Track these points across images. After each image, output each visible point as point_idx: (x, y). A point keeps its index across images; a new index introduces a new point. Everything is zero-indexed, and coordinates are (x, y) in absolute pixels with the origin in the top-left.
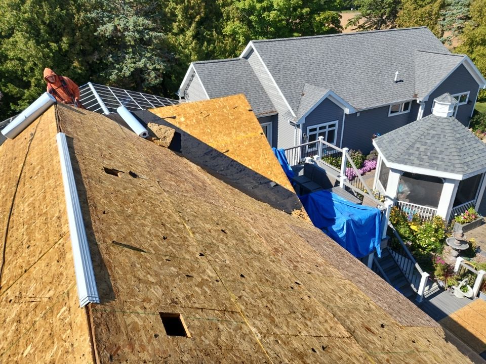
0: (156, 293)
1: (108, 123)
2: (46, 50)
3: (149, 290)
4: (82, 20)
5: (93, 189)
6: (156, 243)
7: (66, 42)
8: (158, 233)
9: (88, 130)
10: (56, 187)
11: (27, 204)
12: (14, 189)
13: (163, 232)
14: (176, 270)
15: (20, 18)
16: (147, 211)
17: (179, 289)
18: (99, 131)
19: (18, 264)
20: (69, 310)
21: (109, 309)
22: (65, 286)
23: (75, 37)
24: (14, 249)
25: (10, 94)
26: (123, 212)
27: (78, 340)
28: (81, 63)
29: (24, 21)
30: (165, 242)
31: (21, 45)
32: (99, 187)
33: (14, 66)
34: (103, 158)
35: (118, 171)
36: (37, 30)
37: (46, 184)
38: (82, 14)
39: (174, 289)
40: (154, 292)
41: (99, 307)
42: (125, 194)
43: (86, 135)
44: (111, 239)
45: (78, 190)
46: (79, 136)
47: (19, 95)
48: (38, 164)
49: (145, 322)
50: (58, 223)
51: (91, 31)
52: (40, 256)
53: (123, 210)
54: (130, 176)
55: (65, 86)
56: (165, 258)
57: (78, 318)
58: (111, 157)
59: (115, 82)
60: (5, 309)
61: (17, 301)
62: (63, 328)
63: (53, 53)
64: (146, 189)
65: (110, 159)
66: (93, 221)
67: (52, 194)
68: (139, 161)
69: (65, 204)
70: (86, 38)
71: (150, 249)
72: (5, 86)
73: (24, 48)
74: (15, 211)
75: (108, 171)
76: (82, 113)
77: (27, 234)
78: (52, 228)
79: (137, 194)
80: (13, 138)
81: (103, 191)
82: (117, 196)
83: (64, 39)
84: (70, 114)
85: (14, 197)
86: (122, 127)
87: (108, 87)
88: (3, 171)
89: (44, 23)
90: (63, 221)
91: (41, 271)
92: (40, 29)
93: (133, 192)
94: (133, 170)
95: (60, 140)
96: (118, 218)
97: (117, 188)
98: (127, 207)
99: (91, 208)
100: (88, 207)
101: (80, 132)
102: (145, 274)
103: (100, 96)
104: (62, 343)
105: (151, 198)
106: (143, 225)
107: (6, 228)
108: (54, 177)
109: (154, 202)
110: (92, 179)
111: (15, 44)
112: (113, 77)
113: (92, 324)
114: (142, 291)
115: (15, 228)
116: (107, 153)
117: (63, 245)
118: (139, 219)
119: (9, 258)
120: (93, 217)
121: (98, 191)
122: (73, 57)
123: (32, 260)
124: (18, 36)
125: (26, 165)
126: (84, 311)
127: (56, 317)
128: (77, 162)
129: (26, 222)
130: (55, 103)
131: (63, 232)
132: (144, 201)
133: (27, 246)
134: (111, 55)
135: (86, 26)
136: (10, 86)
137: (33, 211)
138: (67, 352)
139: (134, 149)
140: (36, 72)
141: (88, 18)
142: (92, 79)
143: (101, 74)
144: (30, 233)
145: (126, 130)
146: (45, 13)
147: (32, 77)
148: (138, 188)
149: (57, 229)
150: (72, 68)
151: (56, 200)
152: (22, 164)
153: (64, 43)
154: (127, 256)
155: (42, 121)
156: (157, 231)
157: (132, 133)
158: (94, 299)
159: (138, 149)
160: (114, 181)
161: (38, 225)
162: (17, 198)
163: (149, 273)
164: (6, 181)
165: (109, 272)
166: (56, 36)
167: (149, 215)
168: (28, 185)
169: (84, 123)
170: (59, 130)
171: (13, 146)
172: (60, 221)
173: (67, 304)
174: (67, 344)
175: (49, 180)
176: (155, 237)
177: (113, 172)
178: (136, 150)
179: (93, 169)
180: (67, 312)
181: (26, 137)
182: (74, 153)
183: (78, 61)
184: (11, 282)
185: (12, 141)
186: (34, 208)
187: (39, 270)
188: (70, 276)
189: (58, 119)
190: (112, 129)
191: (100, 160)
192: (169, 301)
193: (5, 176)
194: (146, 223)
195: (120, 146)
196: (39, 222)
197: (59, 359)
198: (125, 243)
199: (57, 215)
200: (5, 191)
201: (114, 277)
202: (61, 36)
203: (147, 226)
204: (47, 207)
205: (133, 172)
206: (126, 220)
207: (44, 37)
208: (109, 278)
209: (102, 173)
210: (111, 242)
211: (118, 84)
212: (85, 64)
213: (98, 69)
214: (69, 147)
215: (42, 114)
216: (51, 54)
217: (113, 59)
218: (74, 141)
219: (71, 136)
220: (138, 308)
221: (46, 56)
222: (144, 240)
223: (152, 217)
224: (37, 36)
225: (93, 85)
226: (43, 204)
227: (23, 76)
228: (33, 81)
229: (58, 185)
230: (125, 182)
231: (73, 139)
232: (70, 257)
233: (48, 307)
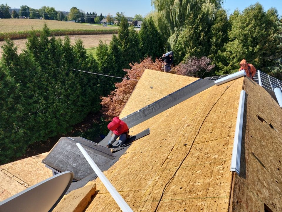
0: (265, 193)
1: (266, 94)
2: (246, 50)
3: (262, 188)
4: (274, 38)
5: (250, 123)
6: (273, 168)
7: (258, 48)
8: (275, 164)
9: (255, 94)
10: (233, 114)
11: (216, 115)
12: (211, 107)
13: (279, 166)
14: (280, 191)
15: (242, 33)
16: (273, 149)
17: (278, 201)
18: (261, 96)
19: (204, 137)
20: (223, 168)
21: (242, 181)
22: (224, 157)
23: (265, 46)
24: (204, 130)
25: (218, 67)
26: (260, 141)
27: (224, 183)
28: (260, 60)
29: (243, 35)
30: (278, 172)
31: (235, 46)
32: (253, 123)
33: (227, 55)
34: (259, 110)
35: (264, 121)
36: (247, 40)
37: (228, 111)
38: (275, 35)
39: (275, 199)
40: (265, 192)
41: (238, 176)
42: (264, 134)
43: (254, 95)
44: (251, 151)
45: (244, 120)
46: (251, 95)
47: (221, 68)
48: (227, 101)
49: (256, 201)
50: (228, 130)
51: (276, 44)
52: (215, 139)
53: (261, 141)
54: (269, 126)
55: (249, 69)
56: (275, 180)
57: (227, 175)
58: (263, 112)
59: (274, 74)
60: (194, 151)
61: (200, 151)
62: (218, 174)
63: (248, 52)
64: (276, 138)
65: (261, 112)
66: (246, 137)
67: (230, 116)
68: (276, 120)
69: (236, 123)
70: (271, 47)
71: (269, 169)
72: (218, 62)
73: (236, 47)
74: (209, 116)
75: (259, 117)
76: (255, 85)
77: (212, 127)
78: (225, 130)
79: (270, 137)
80: (218, 86)
81: (254, 126)
82: (260, 132)
83: (258, 46)
84: (250, 83)
85: (211, 110)
86: (273, 99)
87: (268, 76)
88: (209, 98)
89: (252, 37)
90: (232, 129)
91: (214, 145)
92: (248, 40)
93: (268, 135)
94: (272, 123)
95: (242, 93)
96: (257, 143)
97: (261, 128)
98: (263, 141)
99: (246, 131)
100: (246, 130)
101: (252, 93)
102: (262, 179)
103: (261, 79)
104: (215, 179)
105: (277, 144)
106: (268, 155)
107: (203, 120)
108: (233, 109)
109: (278, 147)
110: (251, 118)
111: (232, 45)
112: (275, 71)
113: (234, 182)
114: (259, 186)
115: (207, 122)
116: (261, 109)
117: (228, 140)
118: (268, 151)
119: (201, 132)
120: (246, 136)
121: (252, 125)
122: (257, 56)
123: (211, 139)
124: (236, 42)
125: (221, 99)
126: (231, 173)
127: (216, 167)
128: (247, 107)
129: (213, 122)
130: (245, 76)
131: (230, 134)
132: (273, 143)
133: (211, 132)
134: (280, 59)
135: (274, 41)
136: (220, 63)
137: (218, 119)
138: (217, 184)
139: (276, 113)
140: (235, 59)
141: (278, 37)
142: (261, 69)
143: (268, 68)
144: (213, 128)
145: (274, 101)
146: (255, 32)
147: (232, 61)
148: (272, 134)
149: (228, 132)
150: (254, 61)
151: (230, 119)
152: (219, 98)
153: (257, 48)
154: (256, 164)
155: (235, 83)
156: (275, 163)
157: (277, 104)
158: (238, 172)
159: (278, 114)
160: (261, 124)
161: (219, 126)
162: (212, 111)
163: (265, 180)
164: (209, 102)
165: (247, 165)
166: (254, 44)
167: (273, 152)
168: (218, 108)
169: (255, 89)
170: (243, 89)
171: (217, 89)
172: (230, 129)
173: (223, 165)
174: (218, 181)
175: (230, 109)
176: (273, 165)
177: (262, 120)
178: (277, 114)
179: (252, 113)
180: (222, 168)
181: (224, 87)
182: (246, 102)
183: (259, 59)
184: (199, 142)
185: (217, 87)
186: (219, 118)
187: (213, 144)
188: (228, 155)
189: (244, 84)
190: (267, 98)
191: (257, 110)
192: (271, 202)
193: (209, 100)
194: (271, 154)
195: (269, 108)
196: (220, 125)
197: (212, 185)
198: (257, 157)
199: (229, 126)
200: (207, 106)
201: (248, 169)
202: (257, 44)
203: (270, 156)
204: (225, 120)
205: (272, 125)
206: (261, 146)
207: (248, 44)
208: (245, 168)
209: (256, 118)
210: (251, 152)
211: (275, 75)
212: (262, 60)
213: (267, 65)
214: (245, 98)
215: (236, 79)
216: (247, 53)
217: (280, 61)
218: (248, 97)
219: (247, 94)
220: (254, 192)
221: (244, 53)
222: (267, 162)
223: (275, 154)
224: (245, 43)
225: (260, 72)
226: (223, 118)
227: (228, 60)
228: (231, 63)
229: (235, 113)
230: (266, 127)
231: (248, 95)
232: (231, 147)
233: (213, 161)
